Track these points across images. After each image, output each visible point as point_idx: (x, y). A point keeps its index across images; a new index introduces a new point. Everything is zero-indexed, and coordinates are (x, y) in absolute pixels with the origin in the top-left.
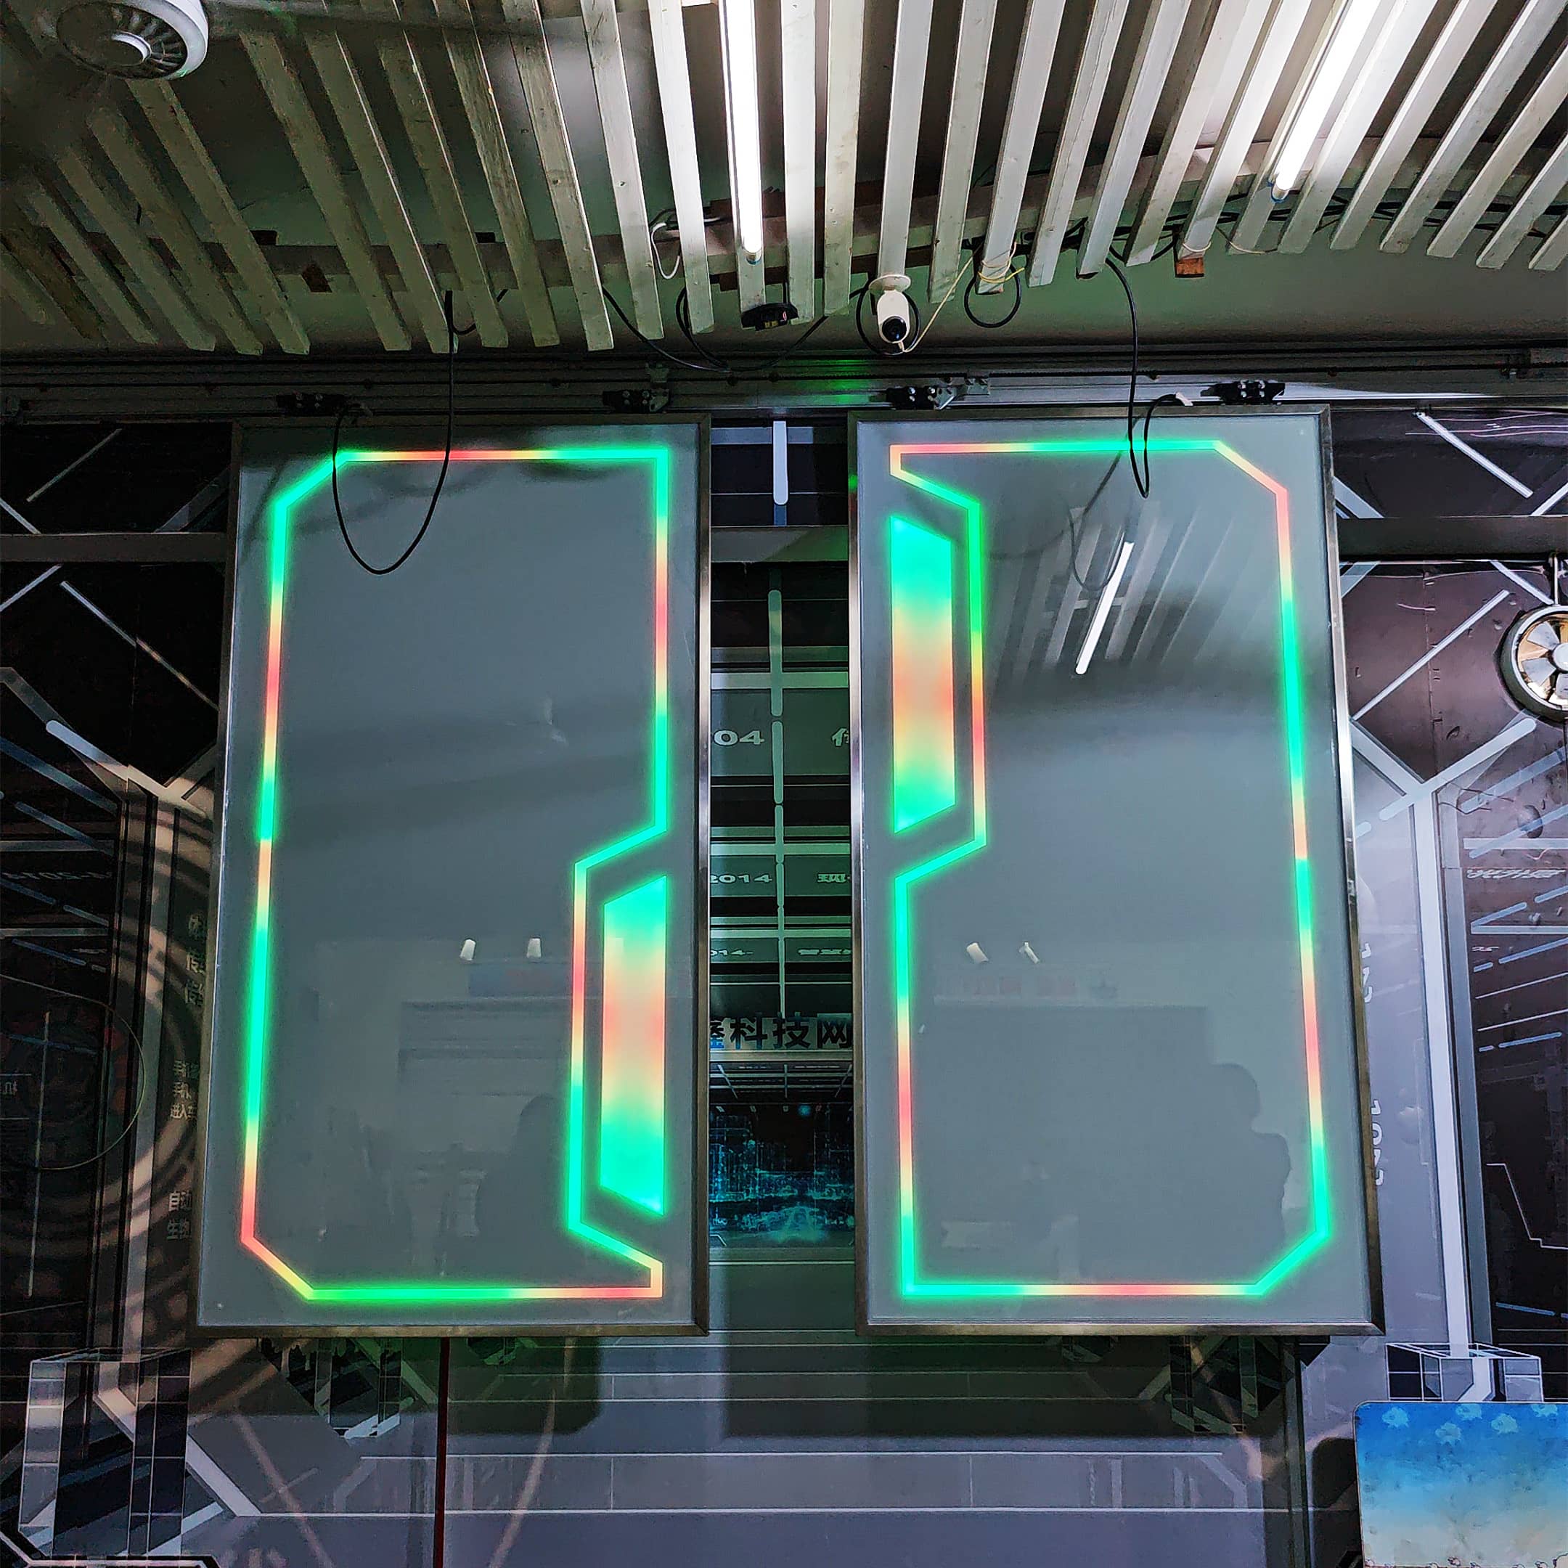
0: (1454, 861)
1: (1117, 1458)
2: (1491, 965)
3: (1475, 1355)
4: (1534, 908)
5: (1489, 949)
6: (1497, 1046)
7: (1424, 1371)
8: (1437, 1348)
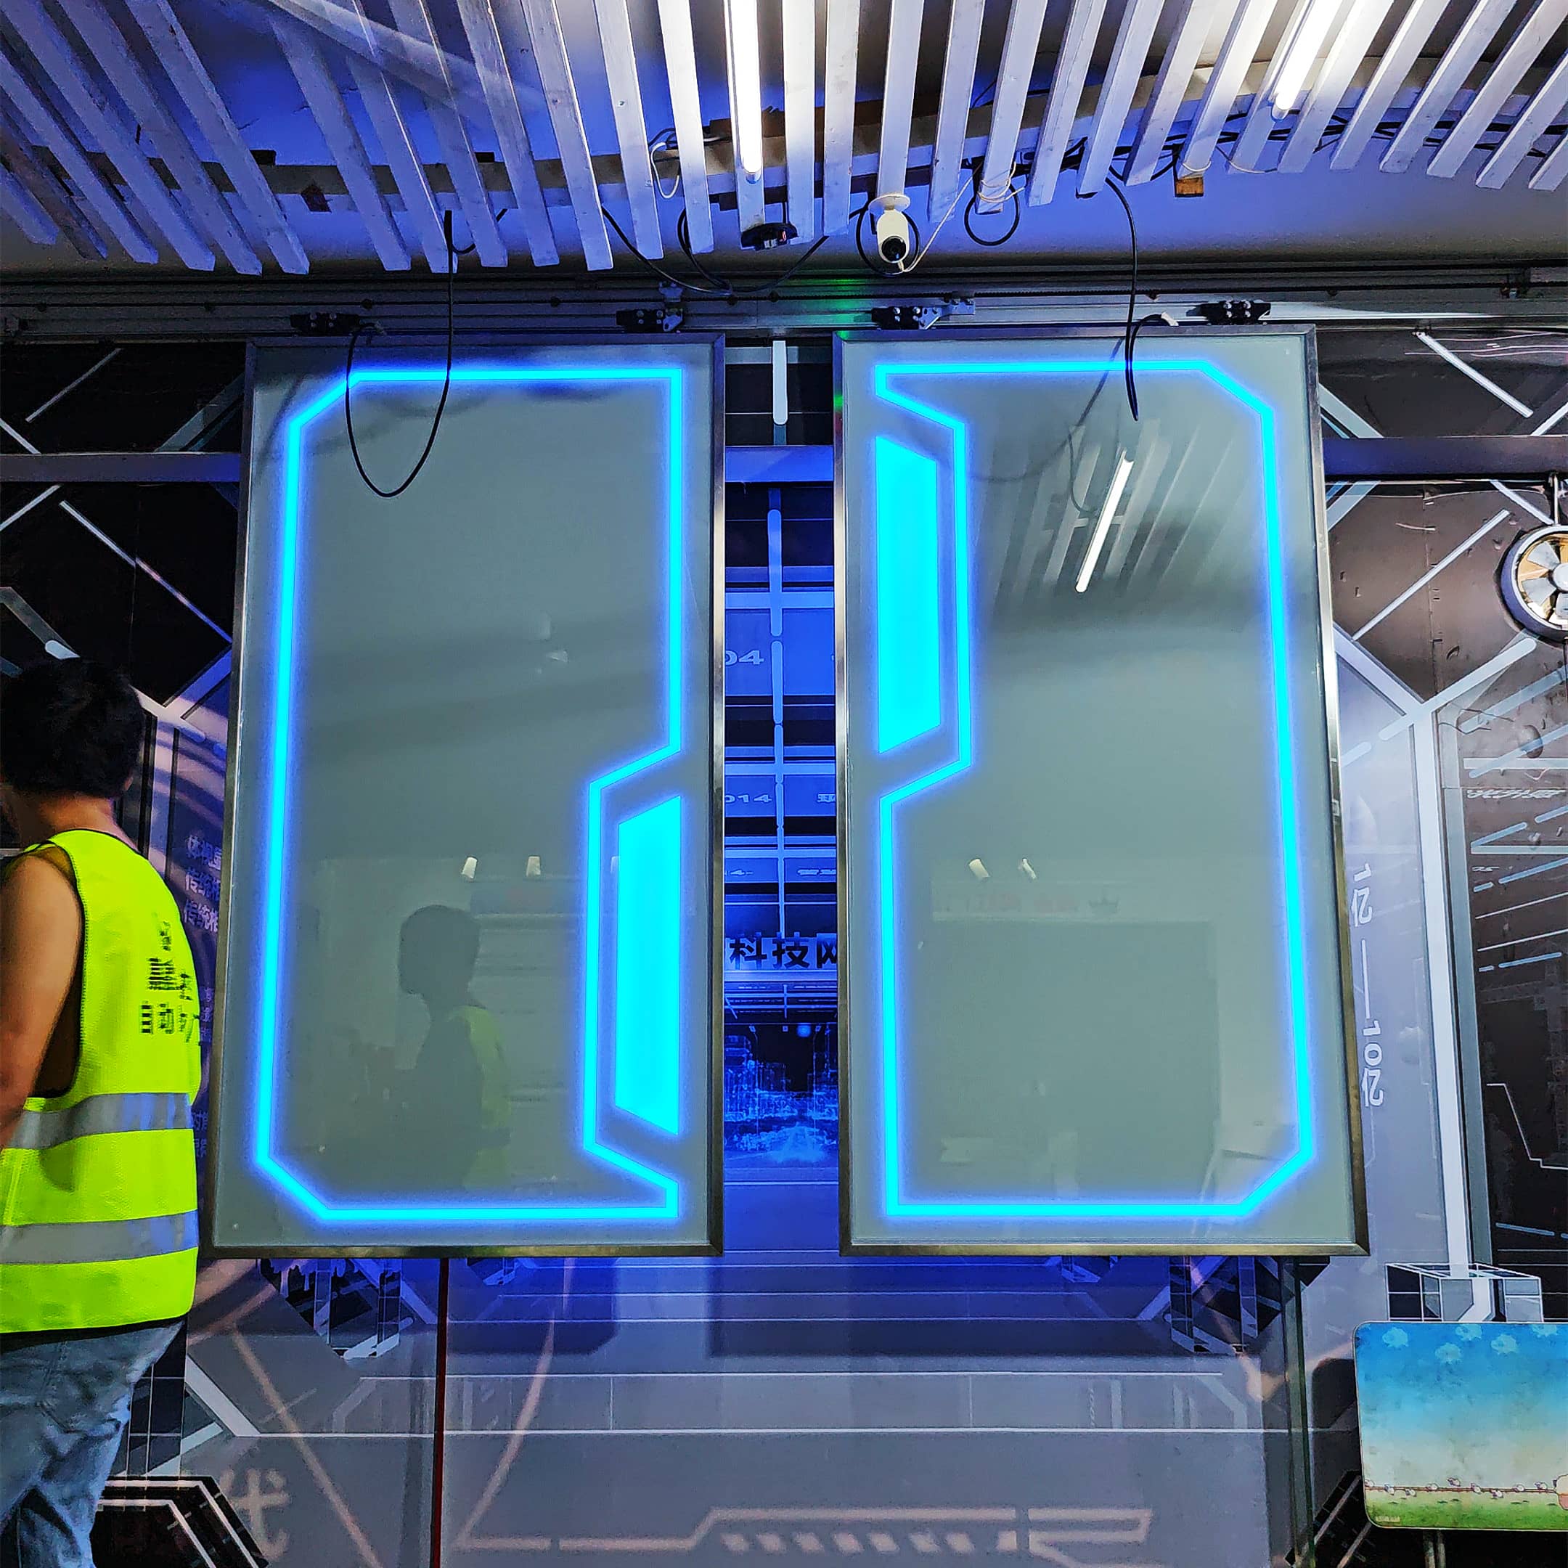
0: (1454, 781)
1: (1116, 1377)
2: (1491, 884)
3: (1475, 1276)
4: (1534, 828)
5: (1489, 869)
6: (1497, 967)
7: (1423, 1291)
8: (1437, 1268)
